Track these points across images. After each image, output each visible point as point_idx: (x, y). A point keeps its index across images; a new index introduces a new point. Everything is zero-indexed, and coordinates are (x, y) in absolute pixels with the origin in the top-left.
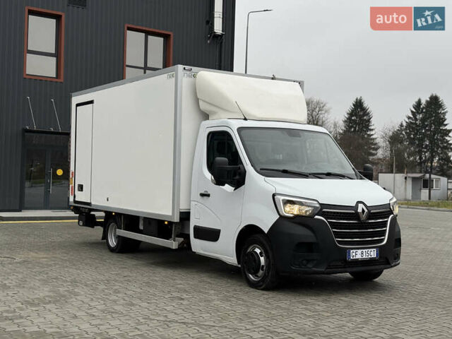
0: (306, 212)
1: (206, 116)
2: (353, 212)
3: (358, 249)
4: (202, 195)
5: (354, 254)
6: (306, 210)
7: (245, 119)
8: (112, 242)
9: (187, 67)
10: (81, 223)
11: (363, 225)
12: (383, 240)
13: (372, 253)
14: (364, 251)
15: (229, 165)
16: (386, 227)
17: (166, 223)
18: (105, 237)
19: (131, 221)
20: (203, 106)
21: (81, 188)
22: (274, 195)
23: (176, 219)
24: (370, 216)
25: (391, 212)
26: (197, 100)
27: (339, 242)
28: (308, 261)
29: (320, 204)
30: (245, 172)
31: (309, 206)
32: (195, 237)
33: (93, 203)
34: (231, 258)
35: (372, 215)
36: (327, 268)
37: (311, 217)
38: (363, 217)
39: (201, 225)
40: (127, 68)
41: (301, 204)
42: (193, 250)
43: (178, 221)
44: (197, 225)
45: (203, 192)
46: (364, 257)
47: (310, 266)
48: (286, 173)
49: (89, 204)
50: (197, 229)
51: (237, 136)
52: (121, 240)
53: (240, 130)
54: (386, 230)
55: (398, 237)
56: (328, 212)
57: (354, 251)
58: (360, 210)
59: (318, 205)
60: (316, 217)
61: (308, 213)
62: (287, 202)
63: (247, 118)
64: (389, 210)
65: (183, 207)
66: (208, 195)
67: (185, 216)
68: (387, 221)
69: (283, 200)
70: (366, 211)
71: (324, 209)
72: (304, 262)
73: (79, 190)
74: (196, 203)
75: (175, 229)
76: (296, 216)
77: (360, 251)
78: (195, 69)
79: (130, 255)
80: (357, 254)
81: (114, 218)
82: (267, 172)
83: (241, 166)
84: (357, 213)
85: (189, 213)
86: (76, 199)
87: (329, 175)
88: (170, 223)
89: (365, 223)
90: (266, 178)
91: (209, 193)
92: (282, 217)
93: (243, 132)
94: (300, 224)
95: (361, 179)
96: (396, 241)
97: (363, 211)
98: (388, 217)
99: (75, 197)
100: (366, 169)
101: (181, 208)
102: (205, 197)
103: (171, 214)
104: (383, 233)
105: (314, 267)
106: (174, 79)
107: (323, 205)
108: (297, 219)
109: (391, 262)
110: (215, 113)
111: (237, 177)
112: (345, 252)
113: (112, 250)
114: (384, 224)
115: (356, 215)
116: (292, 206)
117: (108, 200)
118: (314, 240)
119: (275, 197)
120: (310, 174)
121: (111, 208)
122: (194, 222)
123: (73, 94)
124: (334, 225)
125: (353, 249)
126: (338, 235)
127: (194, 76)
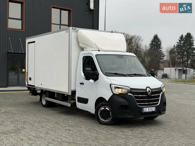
0: (125, 91)
1: (82, 49)
2: (145, 91)
3: (147, 107)
4: (81, 84)
5: (145, 110)
6: (124, 91)
7: (99, 51)
8: (44, 103)
9: (74, 28)
10: (31, 94)
11: (149, 97)
12: (158, 103)
13: (153, 109)
14: (150, 108)
15: (91, 71)
16: (159, 97)
18: (41, 100)
19: (51, 94)
20: (81, 45)
21: (30, 79)
22: (110, 85)
23: (70, 94)
24: (152, 93)
25: (161, 91)
26: (78, 42)
27: (138, 104)
28: (125, 113)
29: (130, 88)
30: (99, 74)
31: (125, 89)
32: (78, 102)
33: (35, 86)
34: (93, 111)
35: (153, 93)
36: (133, 116)
37: (126, 94)
38: (149, 93)
39: (80, 97)
40: (52, 25)
41: (122, 88)
42: (77, 107)
43: (71, 95)
44: (79, 96)
45: (81, 82)
46: (150, 111)
47: (126, 115)
48: (116, 75)
49: (34, 86)
50: (78, 98)
51: (95, 58)
52: (47, 102)
53: (96, 55)
54: (159, 99)
55: (164, 102)
56: (134, 92)
57: (145, 108)
58: (148, 91)
59: (129, 89)
60: (129, 94)
61: (125, 92)
62: (116, 88)
63: (100, 50)
64: (161, 90)
65: (73, 88)
66: (83, 84)
67: (74, 93)
68: (160, 95)
69: (114, 87)
70: (150, 91)
71: (132, 91)
72: (124, 113)
74: (78, 87)
75: (69, 98)
76: (120, 94)
77: (148, 108)
78: (77, 29)
79: (51, 108)
80: (147, 110)
81: (45, 93)
82: (108, 74)
83: (97, 71)
84: (146, 92)
85: (75, 91)
86: (29, 84)
87: (135, 75)
88: (68, 95)
89: (150, 96)
90: (107, 77)
91: (84, 83)
92: (114, 94)
93: (98, 57)
94: (121, 97)
95: (149, 76)
96: (164, 103)
97: (149, 91)
98: (160, 93)
99: (28, 83)
100: (151, 71)
101: (72, 89)
102: (82, 85)
103: (67, 92)
104: (158, 100)
105: (128, 116)
106: (68, 33)
108: (120, 95)
109: (161, 112)
110: (86, 48)
111: (95, 76)
112: (141, 109)
113: (44, 106)
114: (159, 96)
115: (146, 93)
116: (118, 89)
117: (41, 85)
118: (128, 104)
119: (111, 85)
120: (127, 75)
121: (43, 88)
122: (78, 95)
123: (26, 38)
124: (136, 97)
125: (144, 107)
126: (138, 102)
127: (77, 32)
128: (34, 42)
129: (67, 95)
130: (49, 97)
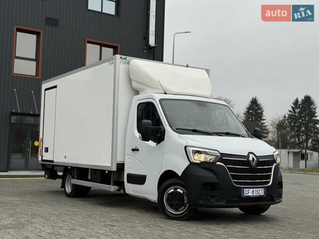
0: (211, 159)
2: (246, 160)
3: (252, 188)
4: (133, 150)
5: (247, 192)
6: (209, 158)
7: (165, 93)
8: (69, 189)
9: (123, 57)
11: (253, 170)
13: (261, 192)
14: (254, 190)
15: (153, 125)
16: (271, 172)
17: (107, 172)
18: (63, 186)
19: (82, 172)
20: (134, 85)
21: (47, 150)
22: (186, 147)
23: (114, 169)
24: (258, 163)
25: (274, 161)
26: (130, 81)
27: (235, 182)
28: (212, 197)
30: (165, 130)
31: (214, 155)
33: (55, 161)
35: (260, 163)
36: (226, 203)
37: (214, 163)
38: (254, 164)
41: (206, 153)
42: (127, 192)
43: (116, 170)
45: (134, 148)
47: (213, 200)
48: (195, 132)
49: (52, 161)
50: (129, 175)
51: (159, 105)
52: (75, 187)
54: (271, 175)
55: (280, 181)
56: (226, 160)
57: (247, 190)
58: (251, 159)
59: (219, 155)
60: (218, 163)
61: (211, 161)
65: (119, 160)
66: (138, 150)
68: (272, 168)
70: (256, 159)
71: (223, 157)
72: (209, 198)
73: (45, 152)
74: (129, 156)
75: (113, 177)
76: (202, 163)
77: (251, 190)
78: (129, 58)
79: (82, 199)
80: (249, 192)
81: (71, 171)
83: (161, 127)
84: (249, 161)
85: (124, 164)
87: (228, 134)
89: (255, 168)
90: (180, 135)
91: (138, 148)
93: (163, 103)
94: (204, 168)
95: (252, 137)
96: (279, 184)
97: (253, 159)
98: (273, 165)
99: (42, 157)
101: (118, 160)
102: (136, 152)
103: (110, 165)
104: (269, 177)
107: (222, 154)
108: (203, 165)
109: (275, 199)
110: (143, 90)
111: (159, 135)
114: (270, 170)
115: (247, 163)
116: (199, 155)
117: (65, 158)
119: (187, 149)
120: (213, 133)
121: (67, 163)
122: (127, 171)
123: (43, 82)
124: (231, 170)
126: (234, 177)
127: (128, 63)
128: (55, 87)
129: (109, 171)
130: (78, 178)
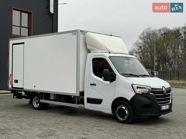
1: (89, 51)
5: (163, 108)
10: (15, 97)
11: (165, 96)
12: (170, 101)
21: (16, 81)
22: (132, 85)
26: (86, 44)
29: (151, 88)
30: (116, 75)
32: (88, 102)
33: (25, 88)
35: (167, 92)
36: (155, 114)
42: (86, 108)
43: (79, 96)
44: (89, 97)
45: (92, 83)
46: (166, 108)
49: (22, 89)
53: (110, 57)
54: (170, 98)
59: (150, 89)
60: (150, 93)
61: (147, 92)
63: (110, 52)
67: (82, 94)
69: (137, 87)
82: (125, 75)
84: (163, 91)
86: (13, 86)
92: (137, 94)
101: (80, 90)
102: (93, 86)
105: (150, 114)
106: (76, 35)
107: (152, 89)
112: (160, 107)
113: (36, 109)
114: (170, 95)
117: (35, 87)
118: (150, 103)
121: (37, 90)
125: (163, 105)
126: (158, 100)
128: (23, 43)
129: (74, 96)
130: (45, 99)
